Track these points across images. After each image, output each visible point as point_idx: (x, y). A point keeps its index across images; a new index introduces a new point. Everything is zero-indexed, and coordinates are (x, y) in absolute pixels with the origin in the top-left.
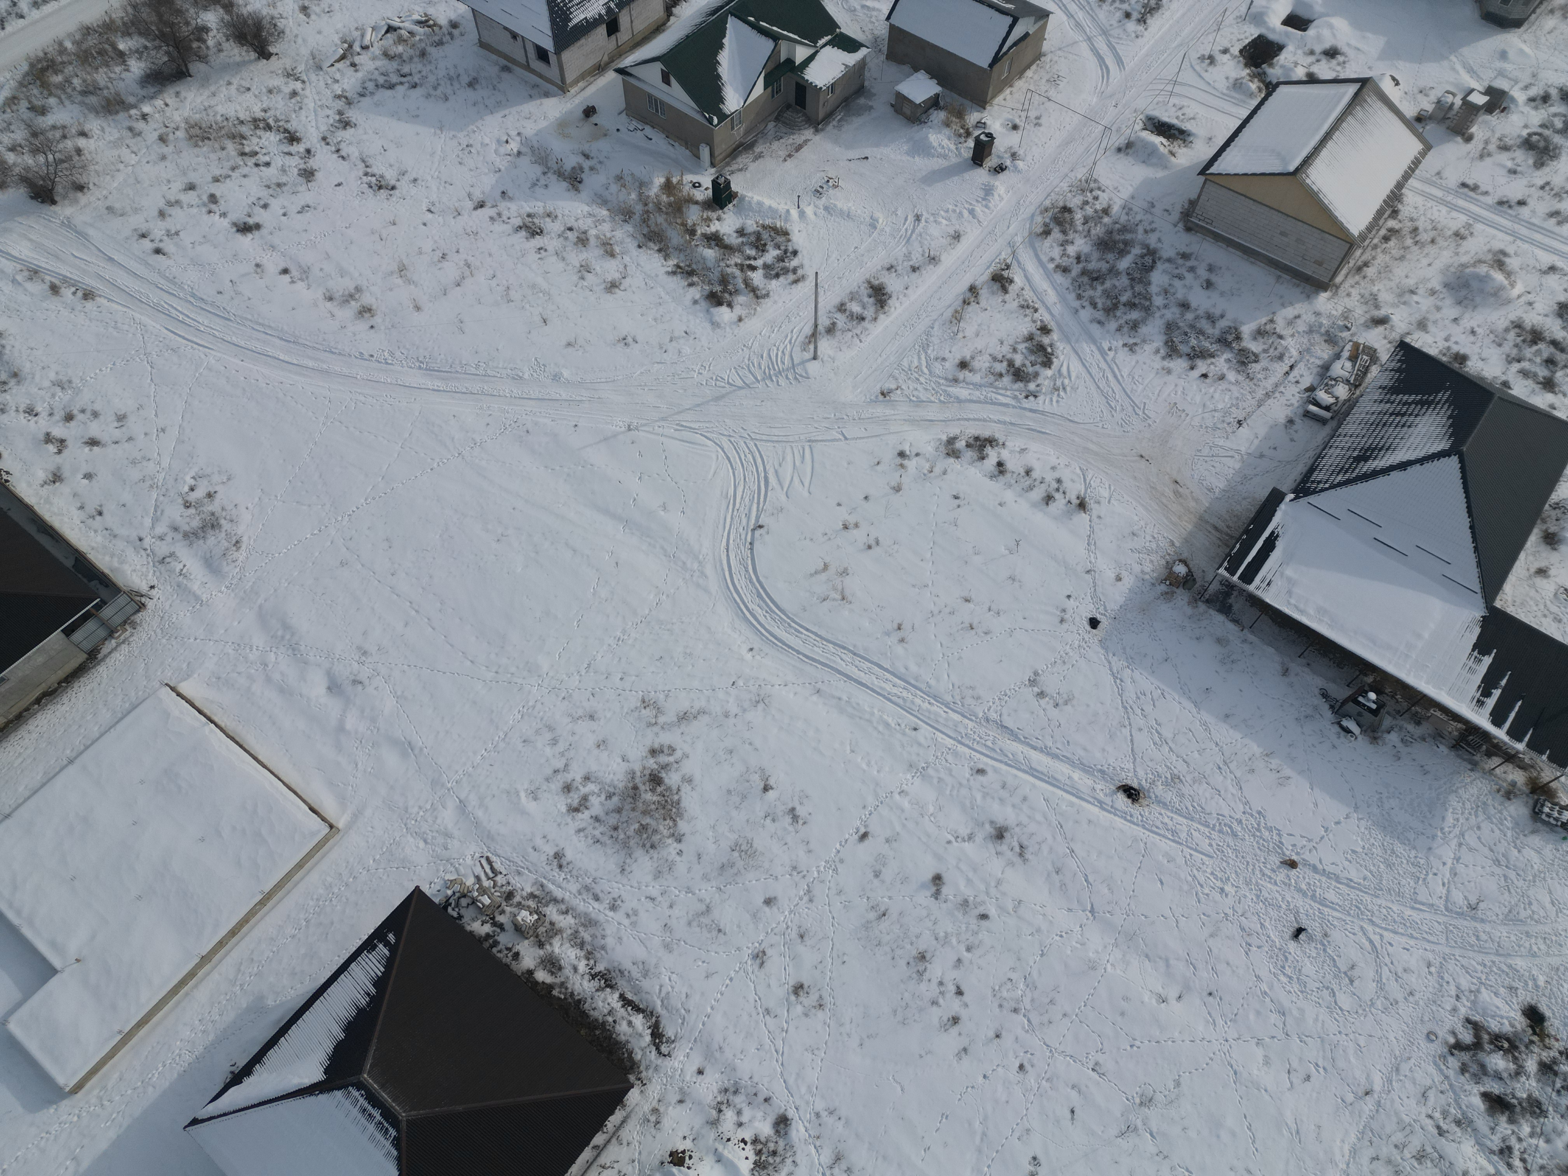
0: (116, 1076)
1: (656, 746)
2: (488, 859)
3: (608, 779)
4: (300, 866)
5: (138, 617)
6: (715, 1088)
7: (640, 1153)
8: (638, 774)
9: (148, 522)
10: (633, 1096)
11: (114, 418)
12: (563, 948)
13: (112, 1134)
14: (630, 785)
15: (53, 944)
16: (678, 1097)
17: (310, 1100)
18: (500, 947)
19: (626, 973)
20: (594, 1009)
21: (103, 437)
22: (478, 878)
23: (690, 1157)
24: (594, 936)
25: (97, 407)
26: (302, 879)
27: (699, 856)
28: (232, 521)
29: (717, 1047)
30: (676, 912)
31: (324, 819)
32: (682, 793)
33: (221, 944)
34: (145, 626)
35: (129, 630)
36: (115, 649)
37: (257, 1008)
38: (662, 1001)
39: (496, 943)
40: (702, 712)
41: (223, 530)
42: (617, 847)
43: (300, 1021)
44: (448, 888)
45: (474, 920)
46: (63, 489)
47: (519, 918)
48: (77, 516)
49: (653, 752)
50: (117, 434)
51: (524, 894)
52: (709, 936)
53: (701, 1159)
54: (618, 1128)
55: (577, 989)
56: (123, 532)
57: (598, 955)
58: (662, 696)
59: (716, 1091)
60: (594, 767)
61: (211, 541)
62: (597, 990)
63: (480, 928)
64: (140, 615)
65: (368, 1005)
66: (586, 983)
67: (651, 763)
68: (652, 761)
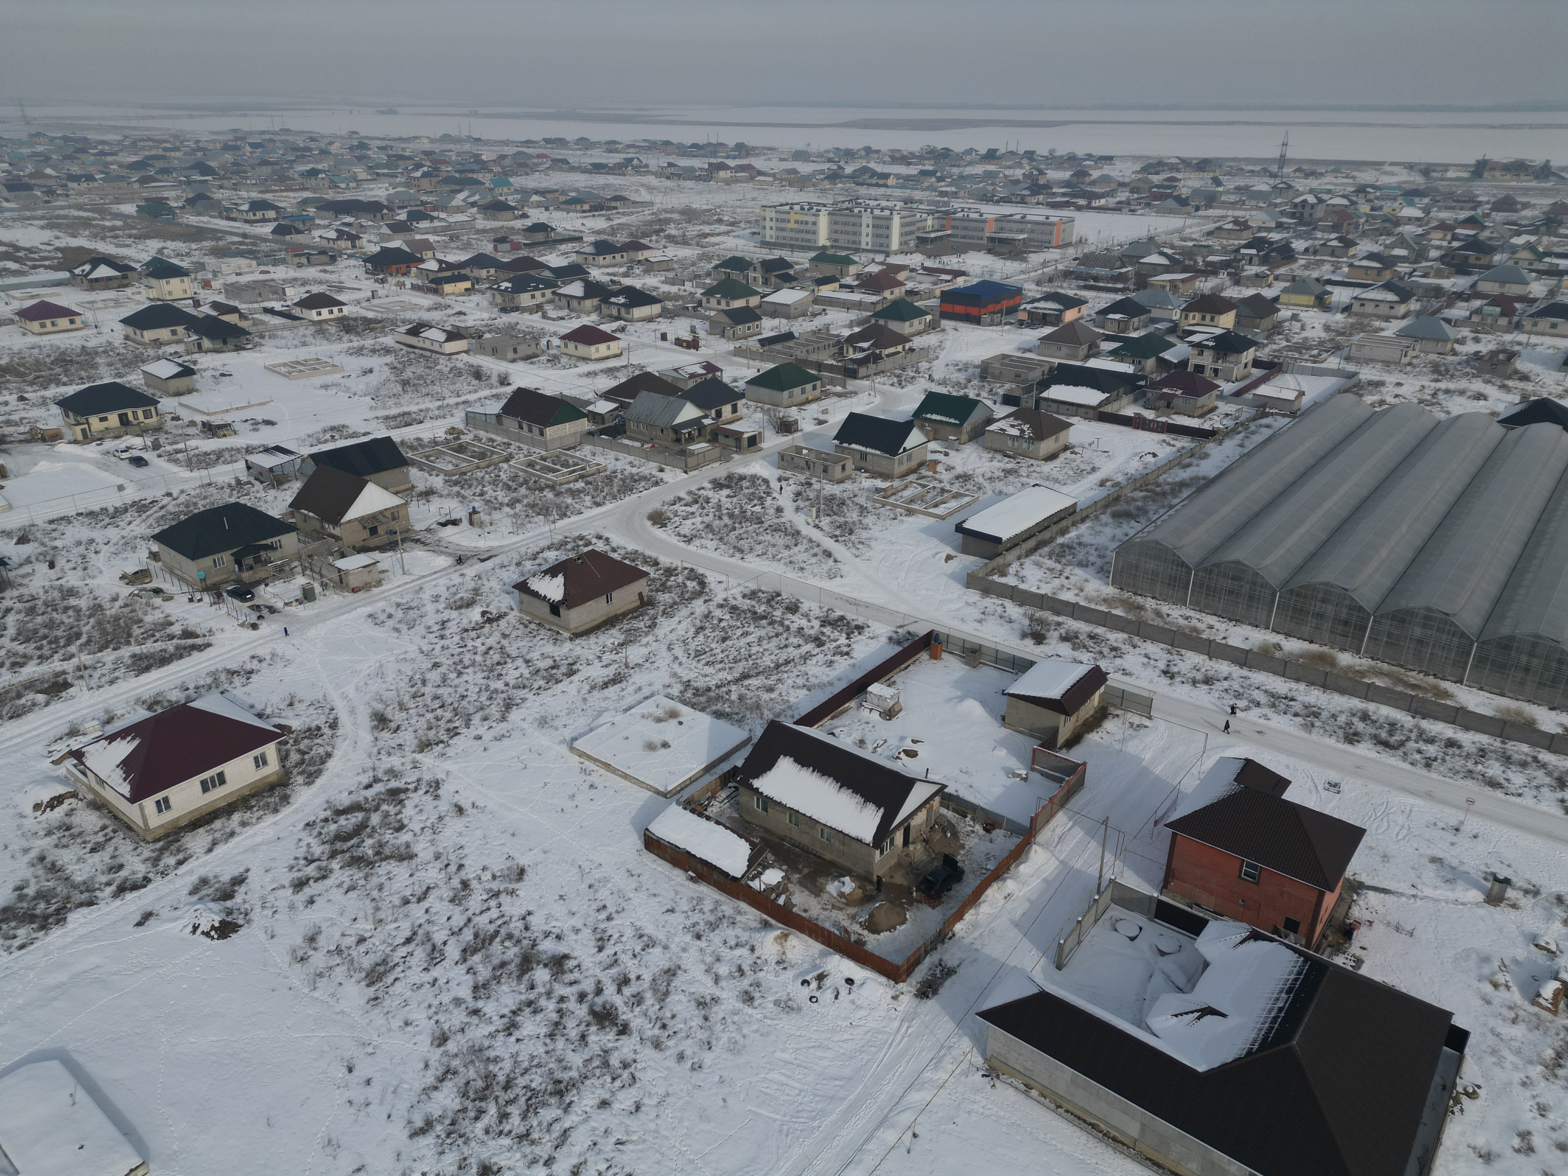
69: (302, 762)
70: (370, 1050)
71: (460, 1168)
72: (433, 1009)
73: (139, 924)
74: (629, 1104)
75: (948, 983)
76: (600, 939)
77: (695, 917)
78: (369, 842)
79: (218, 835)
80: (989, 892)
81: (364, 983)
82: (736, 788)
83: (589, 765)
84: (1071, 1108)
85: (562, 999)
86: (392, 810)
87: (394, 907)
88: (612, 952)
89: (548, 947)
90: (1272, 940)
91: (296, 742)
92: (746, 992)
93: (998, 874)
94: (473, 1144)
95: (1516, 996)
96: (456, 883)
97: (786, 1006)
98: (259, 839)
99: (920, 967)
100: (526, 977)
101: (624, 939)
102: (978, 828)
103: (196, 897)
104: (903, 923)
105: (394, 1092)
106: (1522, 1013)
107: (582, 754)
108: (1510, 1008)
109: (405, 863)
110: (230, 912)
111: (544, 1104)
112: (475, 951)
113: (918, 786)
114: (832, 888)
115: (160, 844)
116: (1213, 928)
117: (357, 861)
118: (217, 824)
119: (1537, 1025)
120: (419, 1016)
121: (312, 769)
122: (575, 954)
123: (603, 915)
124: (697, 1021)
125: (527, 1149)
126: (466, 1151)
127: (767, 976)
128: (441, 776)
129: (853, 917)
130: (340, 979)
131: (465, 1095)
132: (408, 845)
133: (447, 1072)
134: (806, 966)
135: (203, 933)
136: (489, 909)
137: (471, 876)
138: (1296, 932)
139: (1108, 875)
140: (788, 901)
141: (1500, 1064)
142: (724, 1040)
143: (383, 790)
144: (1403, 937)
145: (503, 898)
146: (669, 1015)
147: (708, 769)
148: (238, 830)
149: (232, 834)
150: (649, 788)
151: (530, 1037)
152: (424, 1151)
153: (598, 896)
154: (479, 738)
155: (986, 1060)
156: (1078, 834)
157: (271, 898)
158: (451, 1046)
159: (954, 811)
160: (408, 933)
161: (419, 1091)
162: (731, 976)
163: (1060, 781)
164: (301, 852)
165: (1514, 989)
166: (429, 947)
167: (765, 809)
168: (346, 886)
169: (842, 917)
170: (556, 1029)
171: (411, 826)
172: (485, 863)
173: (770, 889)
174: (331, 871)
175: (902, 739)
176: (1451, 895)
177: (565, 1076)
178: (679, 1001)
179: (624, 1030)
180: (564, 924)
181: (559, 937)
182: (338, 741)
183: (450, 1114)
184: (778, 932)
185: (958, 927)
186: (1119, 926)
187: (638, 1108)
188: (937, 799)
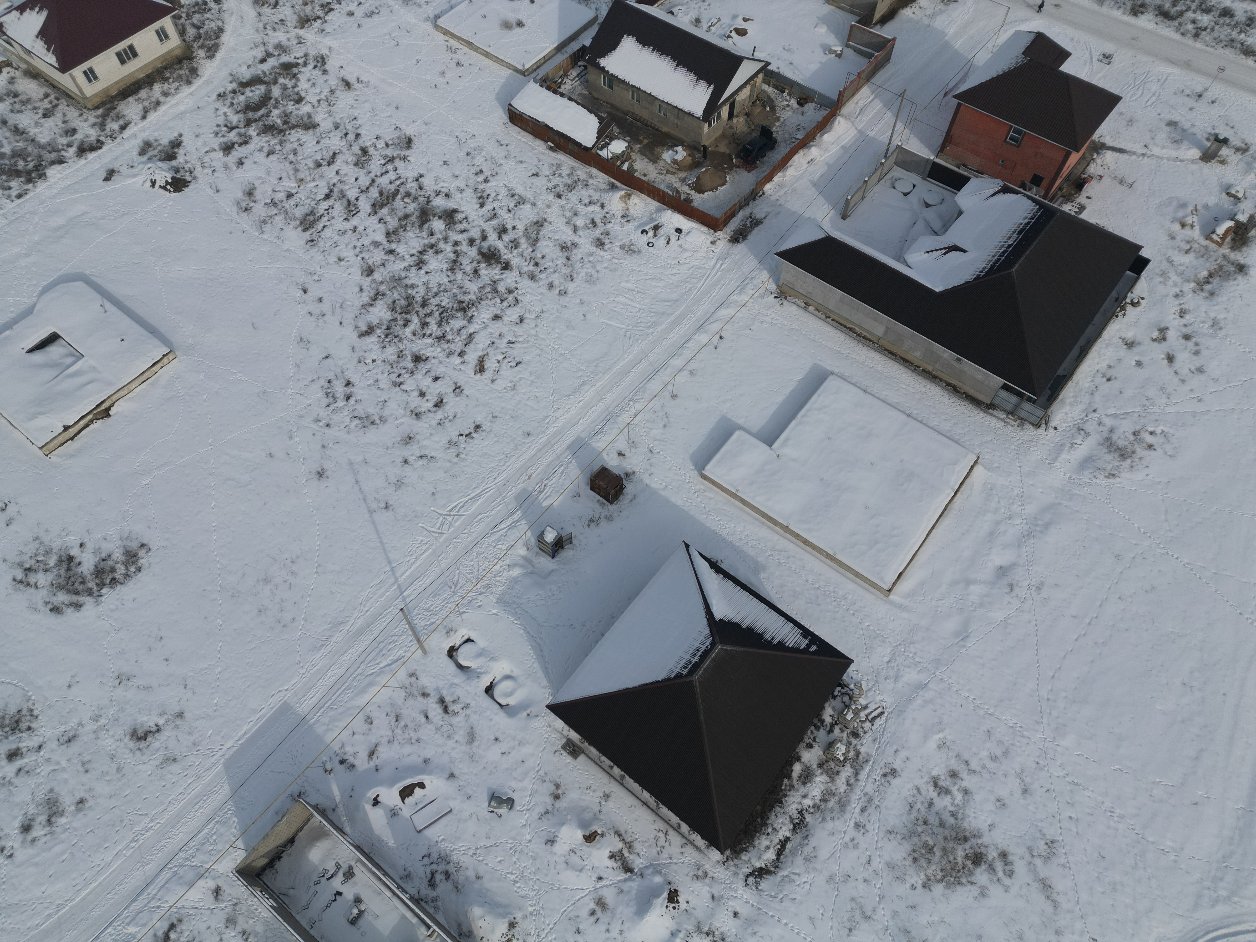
0: (712, 496)
1: (1011, 858)
2: (882, 713)
3: (970, 812)
4: (857, 575)
5: (1028, 426)
6: (724, 929)
7: (676, 863)
8: (980, 841)
9: (1112, 411)
10: (715, 855)
11: (1198, 365)
12: (820, 785)
13: (679, 503)
14: (968, 834)
15: (787, 440)
16: (715, 895)
17: (703, 613)
18: (815, 731)
19: (806, 841)
20: (776, 815)
21: (1177, 364)
22: (866, 707)
23: (674, 908)
24: (832, 810)
25: (1204, 352)
26: (848, 578)
27: (913, 907)
28: (1132, 467)
29: (755, 930)
30: (861, 886)
31: (894, 584)
32: (969, 887)
33: (797, 536)
34: (1023, 432)
35: (1016, 423)
36: (998, 418)
37: (758, 568)
38: (787, 876)
39: (818, 728)
40: (1056, 905)
41: (1121, 463)
42: (910, 826)
43: (751, 597)
44: (855, 685)
45: (833, 708)
46: (1123, 351)
47: (839, 745)
48: (1102, 366)
49: (1004, 855)
50: (1184, 372)
51: (859, 747)
52: (845, 919)
53: (673, 918)
54: (692, 843)
55: (790, 799)
56: (1097, 397)
57: (817, 815)
58: (1062, 860)
59: (722, 930)
60: (978, 797)
61: (1109, 457)
62: (790, 817)
63: (828, 714)
64: (1031, 426)
65: (766, 640)
66: (794, 806)
67: (992, 854)
68: (995, 854)
69: (198, 37)
70: (316, 277)
71: (399, 357)
72: (358, 250)
73: (107, 179)
74: (515, 317)
75: (755, 231)
76: (481, 197)
77: (556, 180)
78: (276, 112)
79: (146, 104)
80: (796, 158)
81: (300, 229)
82: (585, 66)
83: (453, 43)
84: (836, 318)
85: (456, 243)
86: (289, 83)
87: (309, 169)
88: (492, 208)
89: (439, 203)
90: (1017, 193)
91: (189, 16)
92: (598, 239)
93: (804, 143)
94: (405, 342)
95: (1196, 233)
96: (356, 149)
97: (630, 249)
98: (182, 108)
99: (735, 219)
100: (426, 226)
101: (500, 197)
102: (793, 102)
103: (145, 158)
104: (723, 184)
105: (341, 307)
106: (1195, 246)
107: (446, 32)
108: (1188, 242)
109: (311, 131)
110: (177, 171)
111: (453, 317)
112: (382, 206)
113: (745, 63)
114: (667, 156)
115: (100, 111)
116: (974, 184)
117: (269, 129)
118: (143, 94)
119: (1204, 253)
120: (349, 254)
121: (210, 43)
122: (462, 209)
123: (481, 178)
124: (561, 261)
125: (445, 346)
126: (402, 347)
127: (614, 227)
128: (325, 52)
129: (683, 180)
130: (280, 225)
131: (393, 310)
132: (309, 116)
133: (378, 294)
134: (645, 219)
135: (160, 187)
136: (387, 172)
137: (368, 144)
138: (1038, 186)
139: (896, 142)
140: (631, 167)
141: (1164, 283)
142: (583, 274)
143: (277, 64)
144: (1123, 188)
145: (397, 163)
146: (539, 256)
147: (560, 48)
148: (162, 99)
149: (158, 103)
150: (509, 66)
151: (436, 271)
152: (371, 346)
153: (475, 162)
154: (351, 14)
155: (778, 286)
156: (878, 105)
157: (206, 159)
158: (377, 276)
159: (775, 87)
160: (326, 191)
161: (359, 306)
162: (586, 227)
163: (869, 56)
164: (221, 120)
165: (1197, 228)
166: (345, 202)
167: (611, 87)
168: (266, 150)
169: (674, 180)
170: (454, 265)
171: (308, 98)
172: (378, 133)
173: (616, 157)
174: (250, 137)
175: (735, 17)
176: (1174, 154)
177: (466, 298)
178: (547, 246)
179: (506, 266)
180: (451, 185)
181: (447, 196)
182: (226, 16)
183: (385, 322)
184: (623, 192)
185: (768, 187)
186: (897, 185)
187: (522, 320)
188: (761, 76)
